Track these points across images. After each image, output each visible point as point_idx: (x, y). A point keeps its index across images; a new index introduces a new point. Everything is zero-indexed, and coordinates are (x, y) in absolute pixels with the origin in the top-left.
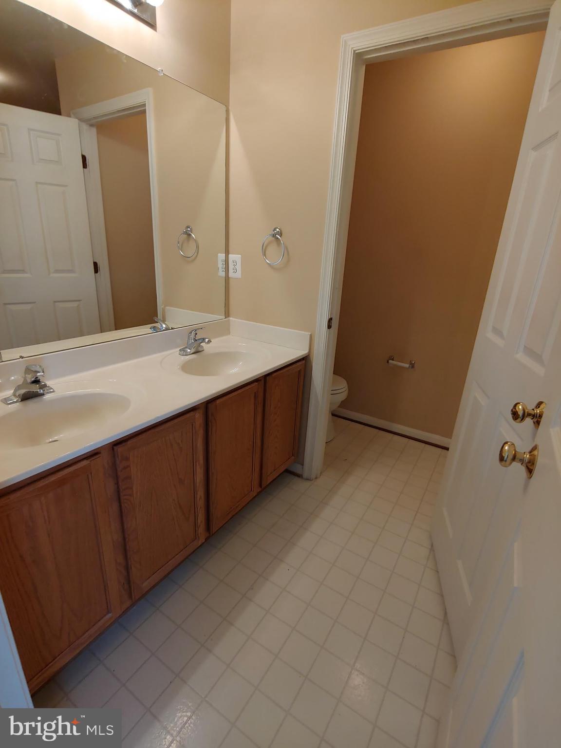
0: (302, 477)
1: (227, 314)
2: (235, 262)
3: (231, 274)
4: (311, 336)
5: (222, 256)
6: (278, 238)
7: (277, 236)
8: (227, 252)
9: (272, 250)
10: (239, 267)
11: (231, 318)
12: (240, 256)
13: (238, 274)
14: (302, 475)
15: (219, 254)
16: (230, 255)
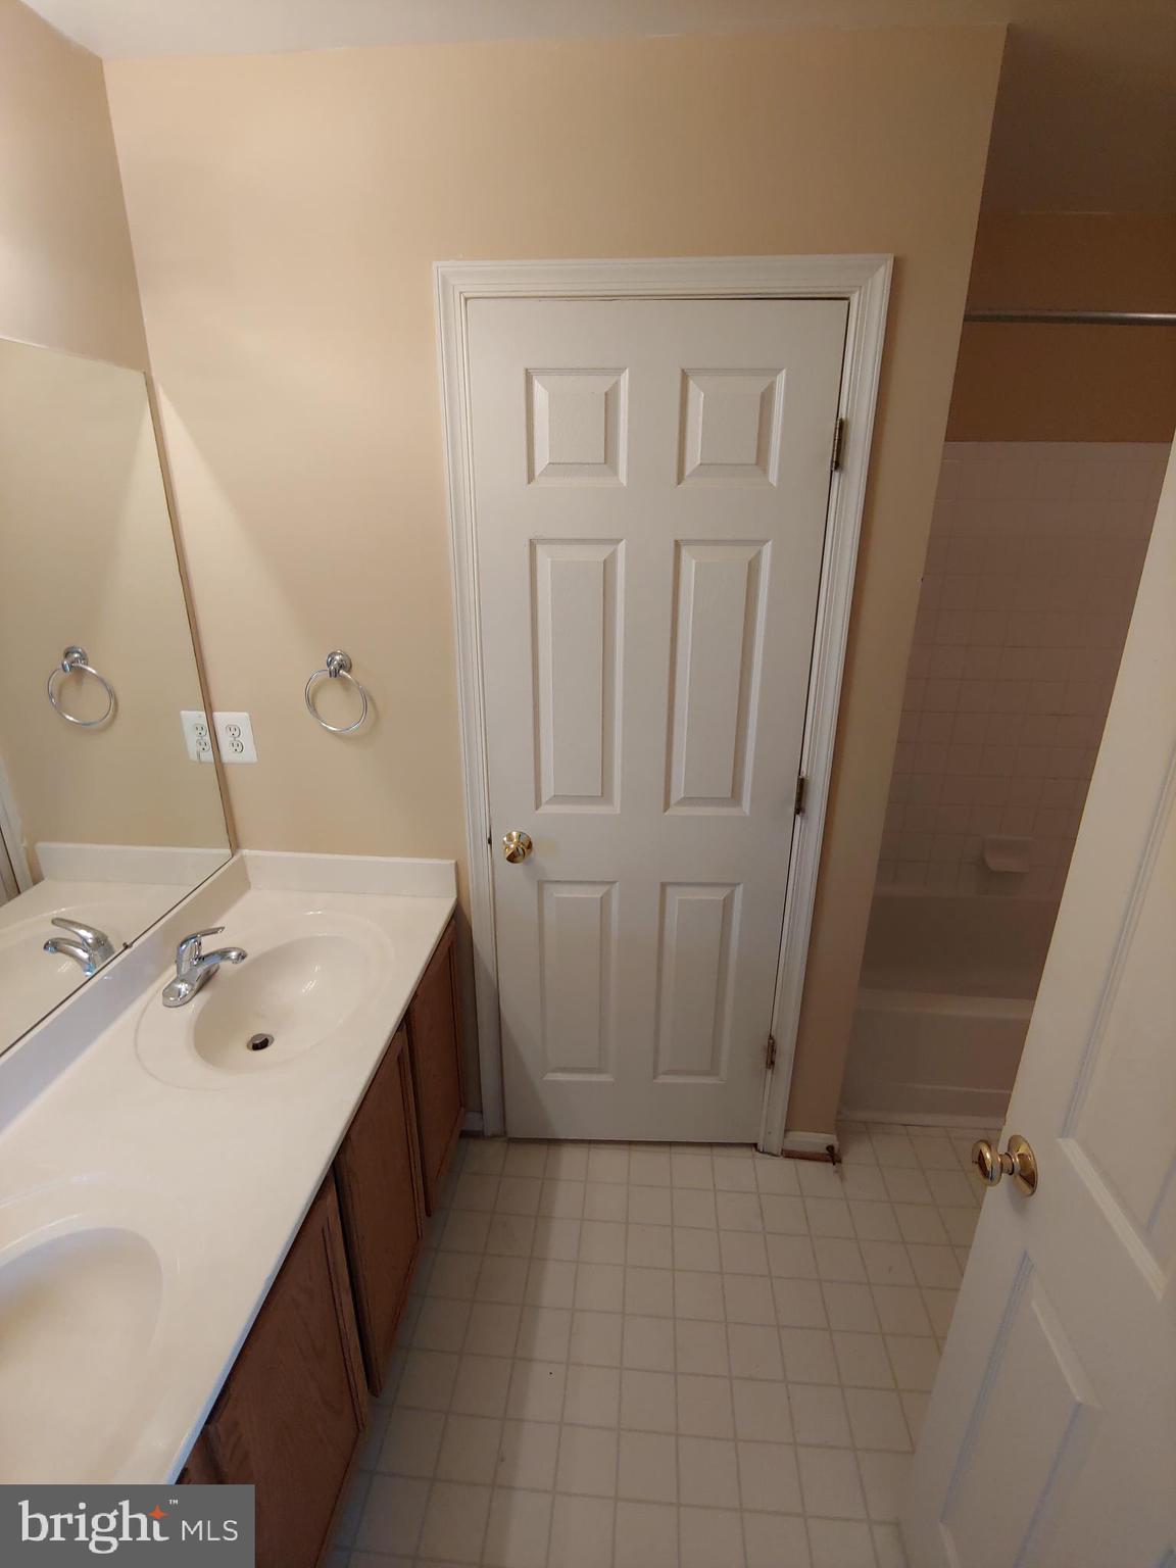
0: (483, 1136)
1: (235, 845)
2: (233, 729)
3: (228, 755)
4: (457, 865)
5: (194, 717)
6: (344, 677)
7: (340, 669)
8: (209, 708)
9: (332, 698)
10: (246, 738)
11: (246, 852)
12: (246, 714)
13: (249, 754)
14: (483, 1132)
15: (183, 712)
16: (217, 715)
